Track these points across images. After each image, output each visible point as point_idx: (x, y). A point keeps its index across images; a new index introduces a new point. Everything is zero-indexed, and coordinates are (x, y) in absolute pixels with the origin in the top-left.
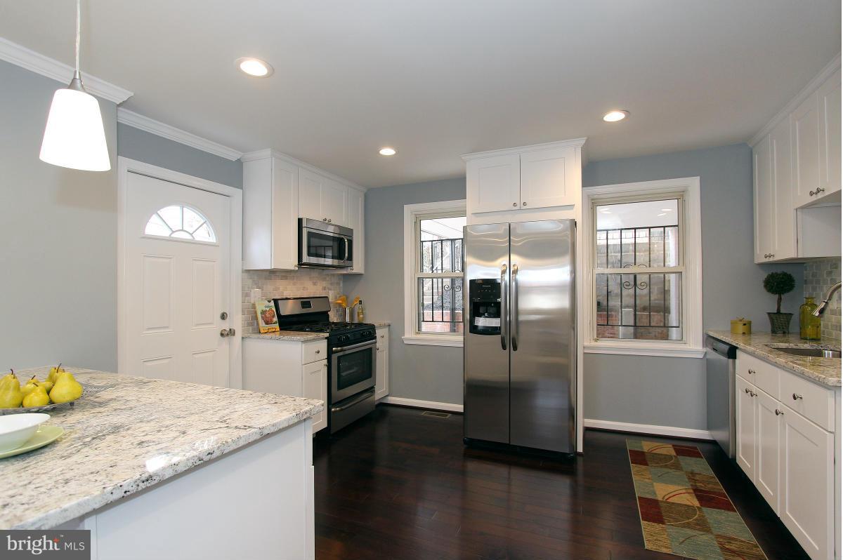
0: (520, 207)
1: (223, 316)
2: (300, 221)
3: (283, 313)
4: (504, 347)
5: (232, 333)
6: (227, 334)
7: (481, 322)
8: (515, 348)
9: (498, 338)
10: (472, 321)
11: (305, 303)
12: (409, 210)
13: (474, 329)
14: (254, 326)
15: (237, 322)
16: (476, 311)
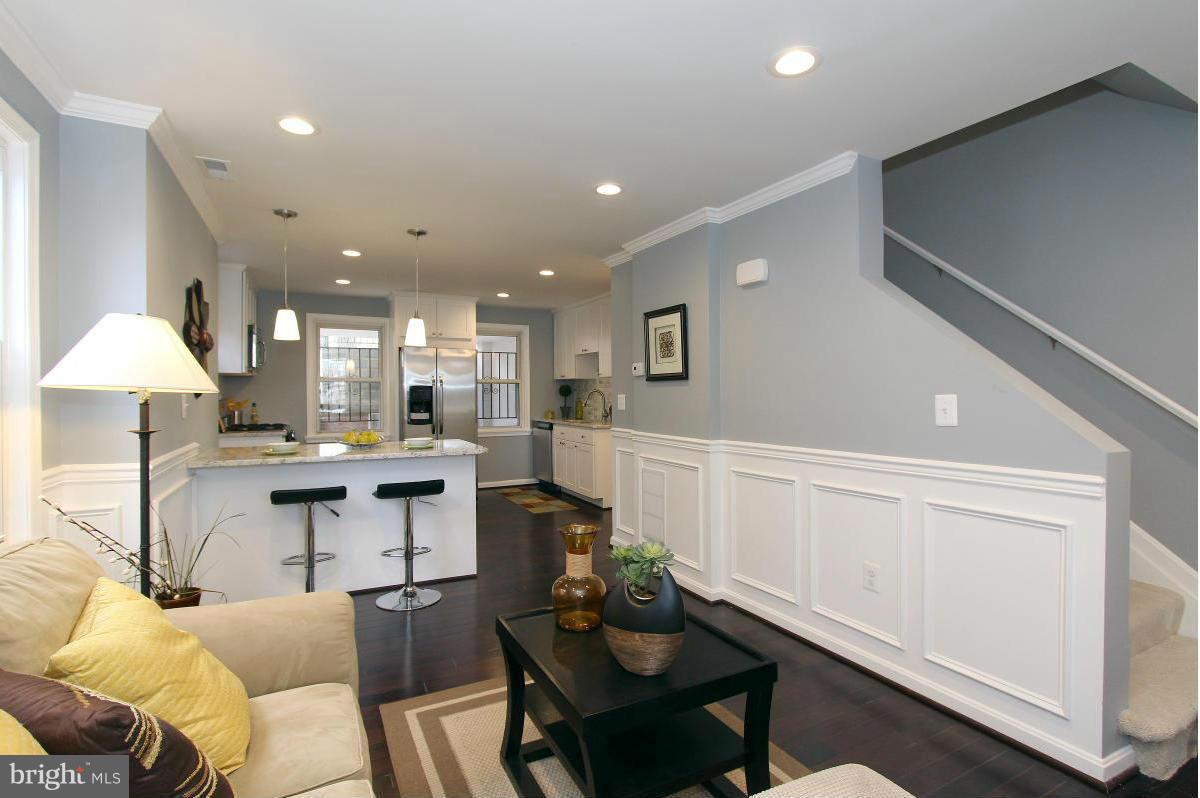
0: (438, 335)
2: (250, 328)
4: (433, 433)
7: (415, 417)
8: (441, 433)
10: (409, 415)
12: (311, 317)
13: (412, 421)
16: (413, 408)
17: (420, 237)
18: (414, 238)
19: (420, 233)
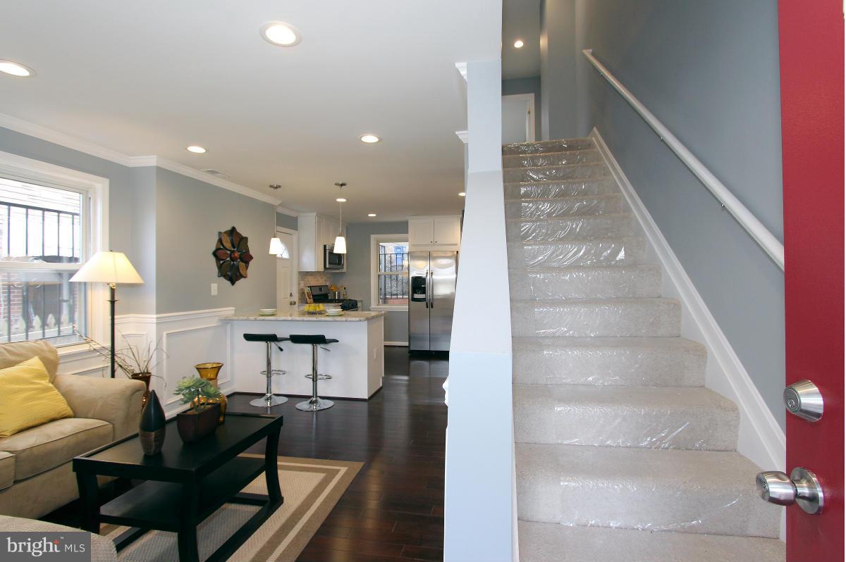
0: (434, 243)
1: (291, 295)
2: (325, 246)
3: (314, 294)
4: (427, 307)
5: (295, 303)
6: (292, 304)
7: (416, 296)
8: (432, 307)
9: (425, 303)
10: (413, 295)
11: (320, 288)
12: (373, 237)
13: (414, 300)
14: (303, 300)
15: (296, 298)
16: (414, 291)
17: (343, 187)
18: (339, 187)
19: (342, 185)
